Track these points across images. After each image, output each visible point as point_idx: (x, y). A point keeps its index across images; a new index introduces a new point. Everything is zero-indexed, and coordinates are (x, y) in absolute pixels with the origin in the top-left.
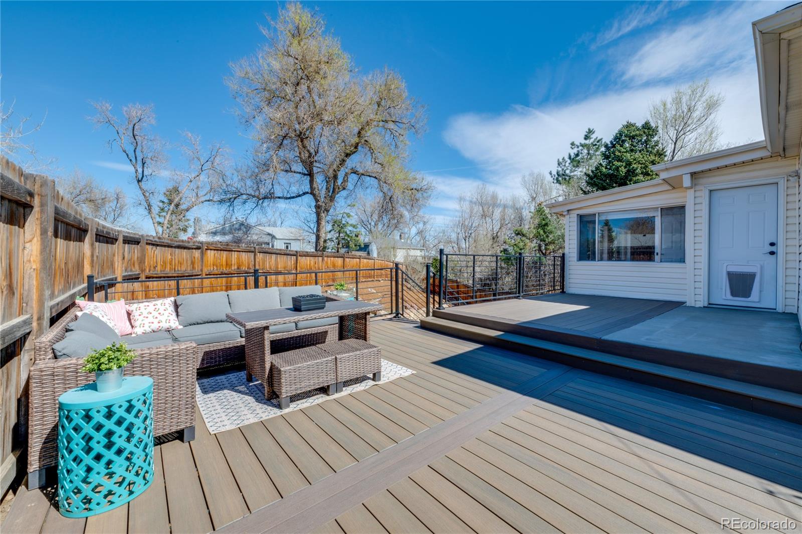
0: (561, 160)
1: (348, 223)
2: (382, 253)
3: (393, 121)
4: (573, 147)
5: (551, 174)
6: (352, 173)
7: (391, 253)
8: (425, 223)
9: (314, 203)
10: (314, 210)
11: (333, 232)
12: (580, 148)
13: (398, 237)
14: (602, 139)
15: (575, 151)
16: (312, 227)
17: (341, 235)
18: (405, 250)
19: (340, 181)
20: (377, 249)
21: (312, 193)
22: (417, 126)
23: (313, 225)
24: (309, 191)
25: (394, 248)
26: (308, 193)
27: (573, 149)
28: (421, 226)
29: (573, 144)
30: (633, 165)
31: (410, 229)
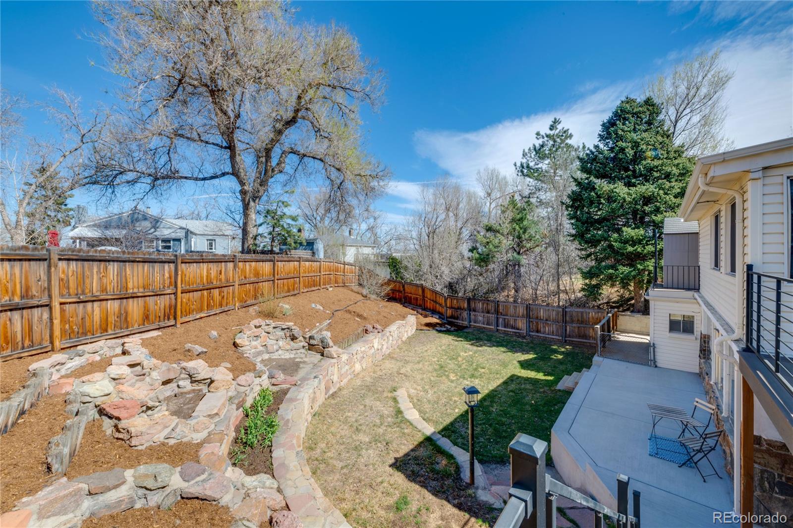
0: (527, 151)
1: (285, 214)
2: (329, 251)
3: (342, 88)
4: (538, 137)
5: (516, 166)
6: (291, 152)
7: (340, 251)
8: (375, 219)
9: (238, 188)
10: (240, 197)
11: (264, 226)
12: (546, 138)
13: (347, 234)
14: (568, 130)
15: (540, 141)
16: (237, 219)
17: (277, 229)
18: (355, 248)
19: (274, 162)
20: (324, 247)
21: (235, 173)
22: (373, 96)
23: (239, 216)
24: (231, 171)
25: (343, 245)
26: (228, 173)
27: (538, 139)
28: (372, 220)
29: (538, 134)
30: (642, 147)
31: (360, 225)
